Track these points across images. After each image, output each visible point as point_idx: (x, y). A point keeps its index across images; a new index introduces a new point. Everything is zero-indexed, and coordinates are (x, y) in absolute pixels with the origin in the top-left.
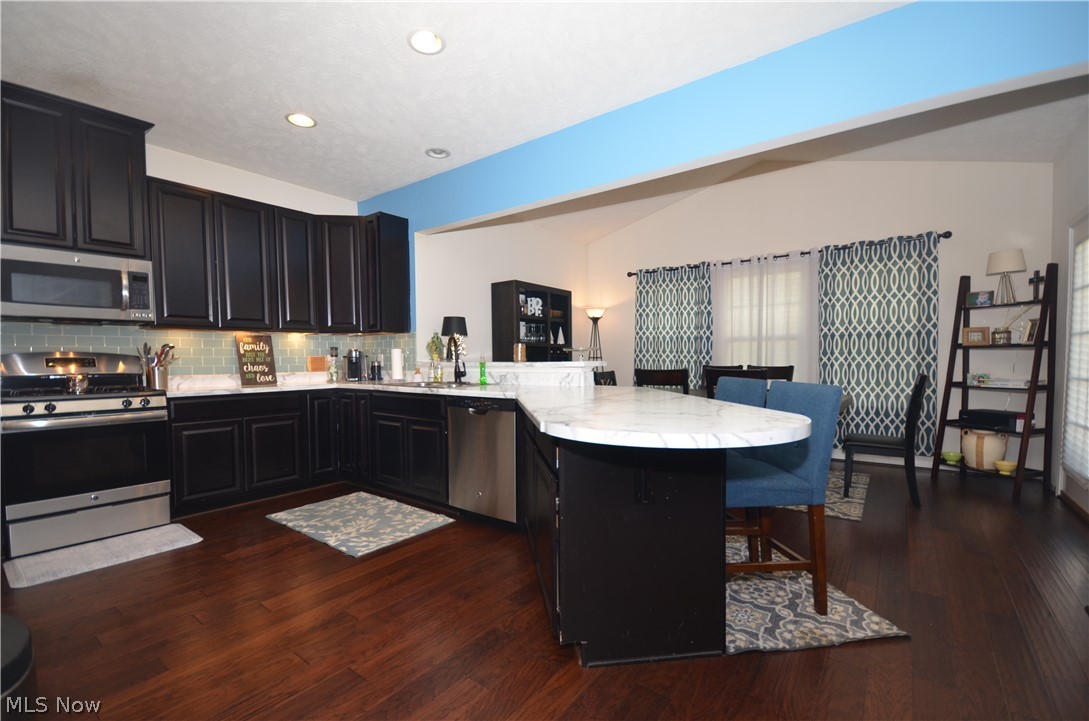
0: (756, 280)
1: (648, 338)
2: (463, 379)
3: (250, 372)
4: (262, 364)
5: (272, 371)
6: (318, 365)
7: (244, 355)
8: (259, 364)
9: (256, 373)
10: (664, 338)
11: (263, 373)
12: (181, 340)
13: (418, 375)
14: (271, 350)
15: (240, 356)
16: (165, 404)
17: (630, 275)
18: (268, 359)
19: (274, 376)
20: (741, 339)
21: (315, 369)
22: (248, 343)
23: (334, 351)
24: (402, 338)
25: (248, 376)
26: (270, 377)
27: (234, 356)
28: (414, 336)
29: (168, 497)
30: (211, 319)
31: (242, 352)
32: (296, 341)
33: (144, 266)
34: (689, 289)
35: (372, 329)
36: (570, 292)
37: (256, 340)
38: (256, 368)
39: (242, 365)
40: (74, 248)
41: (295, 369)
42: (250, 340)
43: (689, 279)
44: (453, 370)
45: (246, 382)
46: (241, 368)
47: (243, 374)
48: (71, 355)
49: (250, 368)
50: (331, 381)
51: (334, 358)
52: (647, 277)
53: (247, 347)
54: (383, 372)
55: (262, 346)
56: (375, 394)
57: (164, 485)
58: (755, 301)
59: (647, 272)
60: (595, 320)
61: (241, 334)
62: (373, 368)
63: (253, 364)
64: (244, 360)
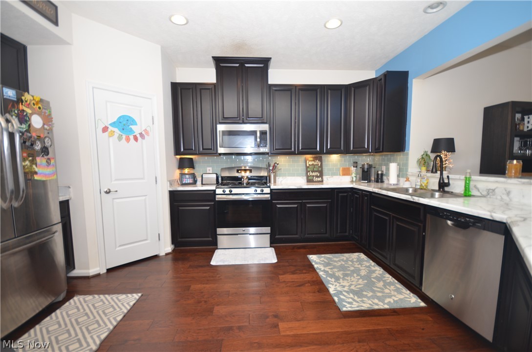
2: (446, 189)
3: (311, 176)
4: (316, 171)
5: (321, 175)
6: (346, 172)
7: (308, 167)
8: (315, 172)
9: (313, 176)
11: (317, 177)
12: (282, 161)
13: (407, 182)
14: (321, 164)
15: (307, 167)
16: (269, 192)
18: (320, 169)
19: (322, 178)
21: (344, 175)
22: (311, 161)
23: (355, 164)
24: (399, 156)
25: (310, 178)
26: (320, 178)
27: (305, 168)
28: (407, 154)
29: (269, 235)
30: (293, 149)
31: (308, 165)
32: (335, 158)
33: (266, 127)
35: (377, 150)
37: (315, 159)
38: (314, 174)
39: (307, 172)
40: (243, 123)
41: (333, 174)
42: (312, 159)
44: (438, 181)
45: (309, 181)
46: (307, 174)
47: (308, 177)
48: (247, 168)
49: (311, 174)
50: (352, 182)
51: (355, 168)
53: (311, 163)
54: (385, 178)
55: (317, 162)
56: (373, 194)
57: (268, 229)
61: (309, 157)
62: (378, 174)
63: (312, 172)
64: (309, 169)
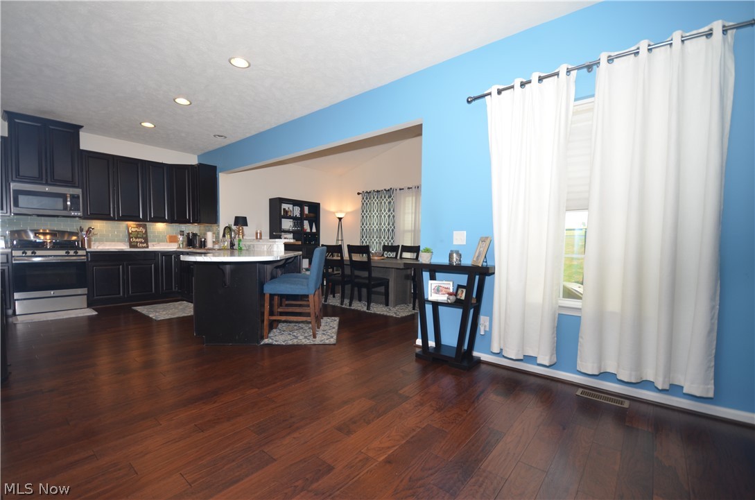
0: (414, 198)
1: (366, 229)
3: (134, 242)
4: (141, 238)
5: (146, 241)
6: (173, 239)
7: (131, 233)
8: (139, 238)
9: (137, 242)
10: (373, 230)
11: (141, 243)
12: (98, 225)
14: (146, 231)
15: (129, 234)
16: (85, 254)
17: (359, 194)
18: (145, 236)
19: (147, 244)
20: (408, 231)
21: (171, 242)
22: (134, 228)
23: (182, 233)
24: (214, 227)
25: (133, 244)
26: (145, 244)
27: (126, 233)
28: (219, 226)
29: (86, 296)
30: (112, 215)
32: (160, 226)
33: (78, 191)
34: (385, 203)
35: (196, 221)
36: (319, 204)
37: (139, 226)
38: (137, 240)
39: (130, 238)
40: (47, 184)
41: (160, 241)
42: (135, 226)
43: (385, 197)
45: (131, 246)
46: (130, 240)
47: (130, 242)
48: (48, 231)
49: (134, 240)
50: (179, 247)
51: (181, 236)
52: (367, 195)
53: (133, 230)
55: (141, 229)
57: (84, 291)
58: (414, 211)
59: (367, 192)
60: (340, 219)
61: (131, 224)
62: (201, 241)
63: (136, 238)
64: (131, 236)
